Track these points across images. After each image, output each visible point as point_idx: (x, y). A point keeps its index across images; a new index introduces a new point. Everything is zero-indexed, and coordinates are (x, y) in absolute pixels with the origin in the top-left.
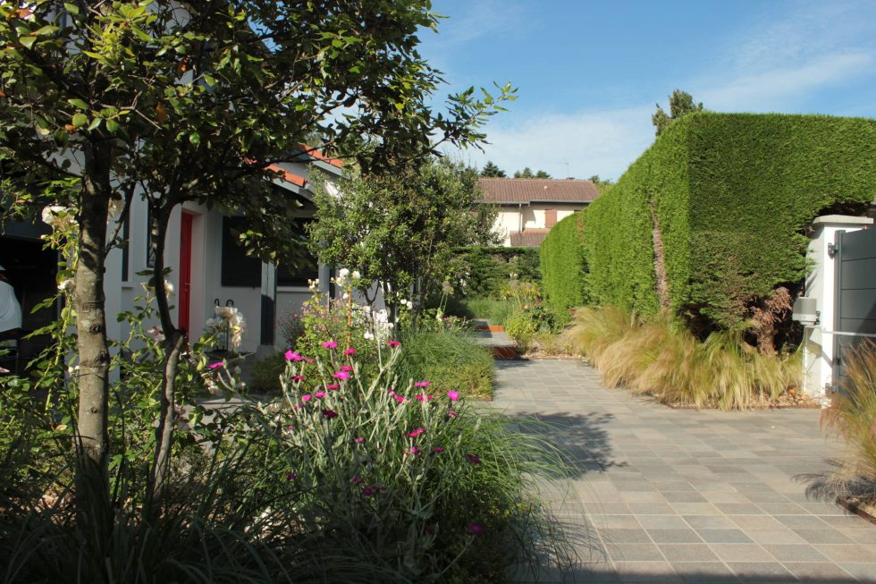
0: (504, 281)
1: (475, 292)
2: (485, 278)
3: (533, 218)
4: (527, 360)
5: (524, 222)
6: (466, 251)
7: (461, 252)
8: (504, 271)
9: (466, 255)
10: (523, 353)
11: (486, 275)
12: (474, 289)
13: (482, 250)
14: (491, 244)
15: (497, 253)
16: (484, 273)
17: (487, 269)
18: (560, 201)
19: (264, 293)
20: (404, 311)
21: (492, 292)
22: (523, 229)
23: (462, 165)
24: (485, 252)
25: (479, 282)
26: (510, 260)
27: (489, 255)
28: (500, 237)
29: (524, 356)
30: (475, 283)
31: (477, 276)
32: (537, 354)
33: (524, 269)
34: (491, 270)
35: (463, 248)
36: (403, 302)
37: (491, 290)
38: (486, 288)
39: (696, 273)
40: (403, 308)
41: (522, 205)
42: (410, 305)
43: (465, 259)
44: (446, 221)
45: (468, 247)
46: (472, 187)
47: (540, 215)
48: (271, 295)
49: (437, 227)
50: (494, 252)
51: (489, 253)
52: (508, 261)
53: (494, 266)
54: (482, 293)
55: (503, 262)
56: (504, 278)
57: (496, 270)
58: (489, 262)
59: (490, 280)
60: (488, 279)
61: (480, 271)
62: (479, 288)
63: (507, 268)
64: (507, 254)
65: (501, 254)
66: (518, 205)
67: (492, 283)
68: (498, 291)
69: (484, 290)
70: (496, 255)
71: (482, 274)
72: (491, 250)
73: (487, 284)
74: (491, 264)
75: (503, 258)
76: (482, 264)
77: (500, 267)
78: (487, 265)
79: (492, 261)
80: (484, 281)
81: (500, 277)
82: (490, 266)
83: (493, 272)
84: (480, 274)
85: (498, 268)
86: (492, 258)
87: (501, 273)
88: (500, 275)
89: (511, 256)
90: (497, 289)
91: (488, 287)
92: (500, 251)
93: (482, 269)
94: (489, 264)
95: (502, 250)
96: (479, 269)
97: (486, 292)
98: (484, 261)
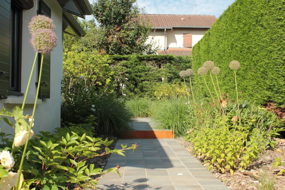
0: (158, 84)
2: (142, 81)
3: (175, 41)
5: (168, 43)
6: (125, 59)
7: (121, 59)
8: (157, 75)
9: (125, 62)
11: (142, 79)
12: (131, 91)
13: (138, 58)
14: (145, 54)
15: (151, 60)
16: (140, 77)
18: (194, 27)
21: (147, 93)
22: (168, 48)
25: (136, 85)
27: (145, 62)
28: (153, 48)
30: (132, 86)
31: (134, 79)
33: (173, 73)
34: (146, 74)
35: (122, 56)
37: (146, 91)
38: (142, 90)
41: (167, 29)
43: (123, 66)
45: (126, 56)
47: (179, 38)
50: (149, 59)
51: (144, 60)
52: (160, 67)
53: (148, 71)
54: (138, 95)
55: (156, 67)
56: (157, 81)
57: (150, 75)
58: (144, 68)
59: (145, 83)
60: (143, 82)
61: (136, 76)
62: (136, 90)
63: (159, 72)
64: (159, 61)
65: (154, 61)
66: (164, 30)
67: (147, 85)
68: (152, 92)
69: (140, 91)
70: (150, 62)
71: (138, 78)
72: (145, 58)
73: (143, 86)
74: (146, 69)
75: (156, 64)
76: (138, 70)
77: (154, 72)
78: (143, 71)
79: (147, 66)
80: (140, 84)
81: (154, 80)
82: (145, 71)
83: (148, 76)
84: (136, 78)
85: (152, 72)
86: (147, 64)
87: (155, 77)
88: (154, 78)
89: (163, 63)
90: (152, 91)
91: (144, 89)
92: (154, 58)
93: (139, 74)
94: (145, 70)
95: (155, 58)
96: (136, 74)
97: (142, 93)
98: (140, 67)
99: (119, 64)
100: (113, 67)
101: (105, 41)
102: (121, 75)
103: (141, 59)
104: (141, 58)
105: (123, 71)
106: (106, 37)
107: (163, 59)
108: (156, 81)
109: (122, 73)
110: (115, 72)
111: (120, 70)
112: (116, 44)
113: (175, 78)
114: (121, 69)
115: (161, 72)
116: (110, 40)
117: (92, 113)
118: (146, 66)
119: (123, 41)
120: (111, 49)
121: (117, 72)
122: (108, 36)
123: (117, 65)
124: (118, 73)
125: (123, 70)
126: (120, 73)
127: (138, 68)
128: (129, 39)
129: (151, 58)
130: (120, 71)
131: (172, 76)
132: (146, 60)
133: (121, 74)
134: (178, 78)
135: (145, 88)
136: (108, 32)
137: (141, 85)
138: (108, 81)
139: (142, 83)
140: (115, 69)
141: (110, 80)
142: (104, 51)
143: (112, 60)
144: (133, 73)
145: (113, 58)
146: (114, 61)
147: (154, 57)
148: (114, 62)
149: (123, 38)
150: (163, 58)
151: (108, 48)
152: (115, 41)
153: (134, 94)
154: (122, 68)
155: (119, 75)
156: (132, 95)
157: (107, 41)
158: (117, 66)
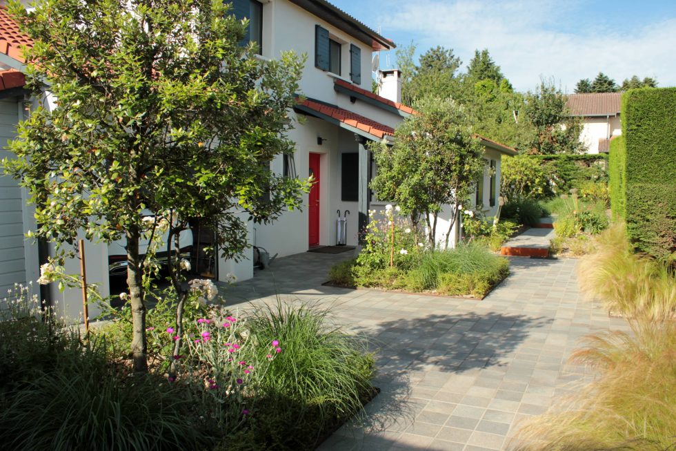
0: (586, 182)
1: (561, 191)
2: (570, 180)
4: (556, 259)
6: (554, 158)
7: (551, 159)
8: (586, 173)
9: (554, 161)
10: (555, 253)
11: (570, 177)
12: (560, 188)
13: (568, 157)
14: (576, 152)
15: (579, 160)
16: (569, 175)
17: (572, 172)
19: (360, 211)
20: (467, 218)
22: (611, 136)
23: (553, 89)
24: (570, 159)
25: (565, 183)
26: (591, 166)
27: (574, 161)
29: (555, 256)
30: (561, 184)
32: (566, 254)
34: (575, 173)
35: (553, 155)
36: (466, 212)
38: (570, 187)
39: (631, 216)
40: (467, 217)
41: (610, 116)
42: (471, 214)
43: (553, 165)
44: (467, 167)
45: (557, 155)
46: (561, 107)
48: (365, 212)
49: (460, 172)
50: (577, 159)
51: (573, 159)
52: (589, 166)
53: (577, 170)
54: (567, 192)
55: (585, 167)
57: (579, 173)
58: (573, 167)
60: (572, 181)
61: (566, 175)
63: (588, 171)
64: (588, 160)
65: (583, 161)
66: (606, 117)
67: (575, 183)
69: (568, 189)
71: (567, 177)
73: (571, 184)
74: (575, 168)
75: (584, 164)
76: (567, 168)
78: (572, 170)
81: (582, 179)
82: (574, 170)
83: (576, 175)
85: (581, 171)
87: (583, 175)
88: (582, 177)
92: (582, 158)
93: (567, 173)
95: (584, 157)
98: (569, 166)
99: (549, 164)
101: (537, 140)
106: (538, 137)
108: (585, 179)
110: (545, 171)
112: (548, 144)
115: (590, 171)
116: (542, 140)
117: (517, 212)
118: (575, 165)
119: (554, 140)
120: (543, 148)
122: (540, 136)
124: (548, 172)
125: (553, 169)
128: (560, 138)
129: (580, 158)
130: (550, 170)
132: (575, 159)
135: (573, 185)
136: (540, 132)
137: (569, 183)
140: (545, 168)
142: (535, 151)
145: (543, 158)
148: (544, 162)
149: (554, 137)
151: (539, 148)
152: (546, 140)
157: (539, 141)
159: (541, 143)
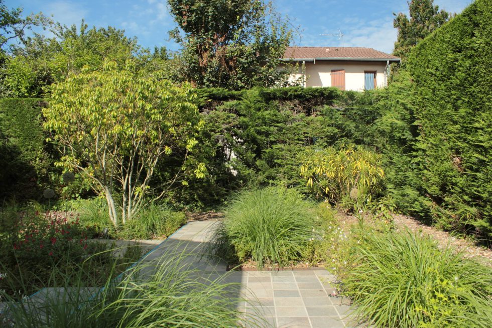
0: (308, 149)
2: (272, 143)
3: (319, 83)
5: (308, 85)
6: (234, 97)
7: (226, 98)
9: (233, 102)
11: (271, 139)
13: (262, 94)
15: (290, 99)
16: (267, 134)
18: (349, 58)
21: (282, 170)
25: (258, 153)
27: (276, 102)
30: (251, 155)
31: (254, 141)
33: (338, 127)
34: (280, 129)
37: (280, 165)
38: (271, 162)
41: (306, 62)
43: (230, 111)
50: (285, 97)
51: (275, 98)
52: (309, 115)
53: (285, 122)
54: (264, 173)
55: (302, 114)
56: (303, 144)
57: (288, 129)
58: (276, 115)
59: (279, 148)
60: (274, 146)
61: (259, 133)
62: (258, 163)
63: (308, 124)
64: (308, 100)
65: (297, 101)
66: (302, 62)
67: (283, 153)
68: (294, 167)
69: (267, 166)
70: (288, 102)
71: (264, 138)
72: (278, 94)
73: (273, 155)
74: (280, 118)
75: (300, 108)
76: (264, 119)
77: (297, 123)
78: (273, 121)
79: (282, 112)
80: (267, 151)
81: (298, 141)
82: (278, 122)
83: (284, 133)
84: (259, 137)
85: (294, 125)
86: (281, 108)
87: (298, 134)
88: (296, 138)
89: (316, 104)
90: (292, 165)
91: (276, 161)
92: (296, 93)
93: (264, 128)
94: (277, 119)
95: (300, 93)
96: (258, 128)
97: (272, 170)
98: (267, 114)
99: (222, 107)
100: (208, 113)
101: (194, 63)
102: (225, 131)
103: (268, 98)
104: (269, 94)
105: (230, 123)
106: (196, 56)
107: (316, 96)
108: (302, 142)
109: (228, 126)
110: (213, 125)
111: (224, 119)
112: (217, 71)
113: (342, 137)
114: (225, 117)
115: (312, 125)
116: (205, 61)
118: (279, 112)
119: (231, 63)
120: (208, 80)
121: (217, 124)
122: (201, 53)
123: (216, 110)
124: (219, 128)
125: (230, 120)
126: (223, 127)
127: (262, 115)
129: (291, 95)
130: (223, 123)
131: (336, 133)
132: (279, 97)
133: (226, 129)
134: (348, 137)
135: (278, 159)
136: (201, 46)
137: (269, 152)
138: (191, 143)
139: (272, 148)
140: (212, 118)
141: (197, 142)
143: (205, 98)
144: (253, 127)
145: (207, 94)
146: (210, 100)
147: (296, 91)
148: (211, 104)
149: (232, 57)
150: (317, 94)
153: (254, 172)
154: (228, 117)
155: (222, 132)
156: (249, 174)
157: (199, 64)
158: (217, 112)
159: (205, 69)
